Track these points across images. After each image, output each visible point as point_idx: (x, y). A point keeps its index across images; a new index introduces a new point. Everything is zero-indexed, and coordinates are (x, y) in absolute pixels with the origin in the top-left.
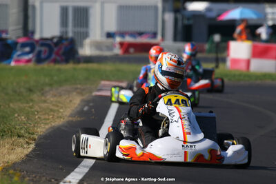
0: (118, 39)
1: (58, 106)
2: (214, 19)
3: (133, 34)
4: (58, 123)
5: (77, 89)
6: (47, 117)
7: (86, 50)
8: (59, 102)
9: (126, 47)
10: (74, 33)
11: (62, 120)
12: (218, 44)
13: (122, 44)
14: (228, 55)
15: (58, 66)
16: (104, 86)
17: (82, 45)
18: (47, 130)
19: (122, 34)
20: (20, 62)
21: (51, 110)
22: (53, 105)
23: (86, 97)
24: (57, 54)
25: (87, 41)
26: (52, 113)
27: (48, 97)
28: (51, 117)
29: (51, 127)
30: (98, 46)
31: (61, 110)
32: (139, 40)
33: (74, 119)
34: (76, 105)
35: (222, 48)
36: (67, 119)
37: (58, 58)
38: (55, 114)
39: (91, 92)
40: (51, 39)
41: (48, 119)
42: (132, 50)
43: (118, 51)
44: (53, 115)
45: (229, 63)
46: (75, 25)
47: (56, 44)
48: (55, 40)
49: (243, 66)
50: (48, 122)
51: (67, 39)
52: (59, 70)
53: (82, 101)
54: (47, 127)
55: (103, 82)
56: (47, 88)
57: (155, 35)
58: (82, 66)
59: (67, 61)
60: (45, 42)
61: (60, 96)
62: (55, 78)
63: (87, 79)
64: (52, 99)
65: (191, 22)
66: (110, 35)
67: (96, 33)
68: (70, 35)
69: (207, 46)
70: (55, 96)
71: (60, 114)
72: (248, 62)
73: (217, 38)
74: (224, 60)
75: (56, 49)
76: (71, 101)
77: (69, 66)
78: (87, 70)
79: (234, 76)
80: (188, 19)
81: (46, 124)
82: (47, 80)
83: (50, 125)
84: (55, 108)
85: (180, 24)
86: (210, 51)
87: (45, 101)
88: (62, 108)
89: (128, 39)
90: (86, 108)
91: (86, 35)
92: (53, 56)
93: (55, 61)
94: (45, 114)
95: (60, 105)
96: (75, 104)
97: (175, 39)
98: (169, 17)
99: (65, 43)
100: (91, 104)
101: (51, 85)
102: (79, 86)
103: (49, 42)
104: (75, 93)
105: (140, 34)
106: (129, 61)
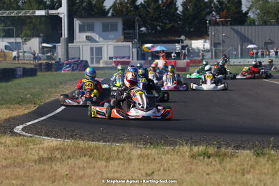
3: (120, 58)
10: (96, 58)
19: (116, 58)
20: (65, 71)
25: (101, 61)
30: (106, 63)
32: (122, 60)
43: (114, 65)
46: (96, 55)
57: (129, 57)
66: (111, 58)
67: (105, 57)
85: (140, 53)
89: (118, 60)
91: (101, 58)
97: (138, 59)
98: (135, 50)
105: (123, 58)
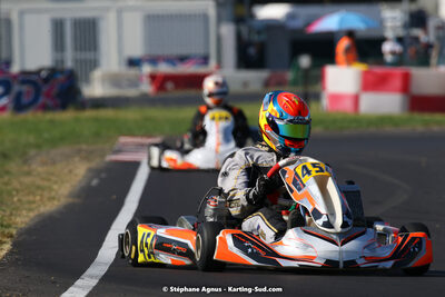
0: (147, 69)
1: (49, 180)
2: (301, 31)
3: (171, 60)
4: (49, 207)
5: (79, 151)
6: (31, 198)
7: (95, 88)
8: (53, 174)
9: (159, 81)
10: (76, 61)
11: (56, 203)
12: (306, 72)
13: (153, 77)
14: (324, 88)
15: (49, 116)
16: (124, 144)
17: (88, 81)
18: (32, 220)
19: (154, 60)
21: (39, 187)
22: (43, 179)
23: (95, 163)
24: (48, 95)
25: (97, 74)
26: (39, 192)
27: (34, 166)
28: (38, 198)
29: (39, 215)
30: (114, 80)
31: (55, 187)
33: (76, 200)
34: (79, 178)
35: (314, 78)
36: (63, 201)
37: (49, 102)
38: (46, 194)
39: (103, 156)
40: (38, 73)
41: (34, 202)
42: (170, 85)
43: (147, 88)
44: (41, 195)
45: (325, 102)
46: (76, 49)
47: (46, 80)
48: (44, 74)
49: (348, 105)
50: (34, 206)
51: (62, 72)
52: (52, 122)
53: (90, 170)
54: (32, 214)
55: (123, 140)
56: (32, 152)
57: (205, 60)
58: (89, 113)
59: (64, 107)
60: (27, 77)
61: (54, 163)
62: (46, 135)
63: (97, 135)
64: (40, 169)
65: (263, 37)
66: (133, 63)
67: (110, 60)
68: (69, 64)
69: (290, 75)
70: (44, 164)
71: (53, 194)
72: (356, 99)
73: (305, 61)
74: (317, 97)
75: (45, 89)
76: (70, 171)
77: (67, 116)
78: (96, 120)
79: (335, 121)
80: (259, 32)
81: (30, 210)
82: (32, 139)
83: (36, 212)
84: (46, 184)
86: (295, 83)
87: (28, 174)
88: (56, 183)
89: (164, 68)
90: (95, 182)
91: (94, 64)
92: (42, 100)
93: (45, 108)
94: (29, 194)
95: (54, 178)
96: (76, 175)
97: (239, 66)
98: (228, 31)
99: (60, 77)
100: (103, 175)
101: (38, 146)
102: (84, 147)
103: (34, 78)
104: (77, 159)
105: (183, 59)
106: (166, 103)
